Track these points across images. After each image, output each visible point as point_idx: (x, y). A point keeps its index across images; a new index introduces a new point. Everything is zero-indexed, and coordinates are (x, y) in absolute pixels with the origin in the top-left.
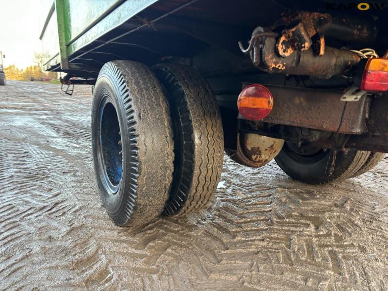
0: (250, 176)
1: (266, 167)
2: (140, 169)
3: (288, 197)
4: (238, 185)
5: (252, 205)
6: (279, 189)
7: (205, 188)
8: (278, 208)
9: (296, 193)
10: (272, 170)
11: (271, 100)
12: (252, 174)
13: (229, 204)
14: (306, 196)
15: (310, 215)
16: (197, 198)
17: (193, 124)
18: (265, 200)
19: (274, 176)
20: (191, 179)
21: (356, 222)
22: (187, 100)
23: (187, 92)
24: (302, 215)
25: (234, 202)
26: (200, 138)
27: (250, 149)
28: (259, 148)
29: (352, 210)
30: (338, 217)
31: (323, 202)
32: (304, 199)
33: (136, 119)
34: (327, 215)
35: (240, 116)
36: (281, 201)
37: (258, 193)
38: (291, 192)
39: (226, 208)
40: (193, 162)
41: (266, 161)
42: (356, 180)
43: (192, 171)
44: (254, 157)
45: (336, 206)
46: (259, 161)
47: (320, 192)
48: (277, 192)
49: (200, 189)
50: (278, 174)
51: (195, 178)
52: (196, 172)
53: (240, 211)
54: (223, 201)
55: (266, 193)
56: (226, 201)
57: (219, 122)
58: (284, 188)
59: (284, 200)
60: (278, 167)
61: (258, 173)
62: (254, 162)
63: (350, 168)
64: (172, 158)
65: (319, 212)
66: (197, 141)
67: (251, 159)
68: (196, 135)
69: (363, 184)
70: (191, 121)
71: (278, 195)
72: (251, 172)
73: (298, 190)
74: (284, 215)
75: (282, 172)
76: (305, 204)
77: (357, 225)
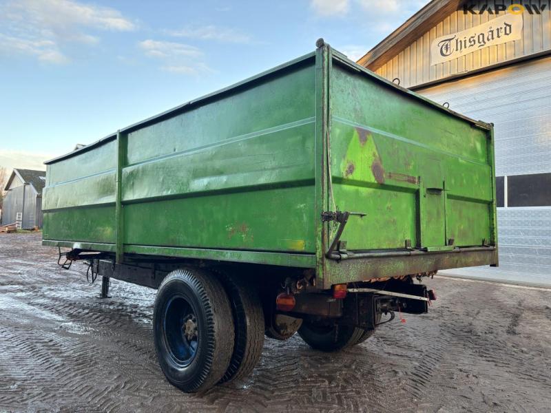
0: (277, 349)
1: (290, 340)
2: (215, 345)
3: (309, 363)
4: (268, 357)
5: (282, 371)
6: (303, 358)
7: (253, 357)
8: (302, 372)
9: (316, 360)
10: (296, 341)
11: (294, 300)
12: (280, 346)
13: (264, 373)
14: (323, 361)
15: (326, 374)
16: (247, 365)
17: (246, 312)
18: (292, 367)
19: (298, 347)
20: (244, 351)
21: (358, 376)
22: (240, 295)
23: (240, 290)
24: (320, 376)
25: (267, 370)
26: (250, 321)
27: (278, 325)
28: (285, 324)
29: (356, 368)
30: (346, 374)
31: (336, 365)
32: (321, 363)
33: (212, 312)
34: (338, 373)
35: (277, 308)
36: (304, 367)
37: (286, 362)
38: (312, 359)
39: (262, 375)
40: (246, 338)
41: (292, 334)
42: (363, 345)
43: (245, 345)
44: (282, 331)
45: (345, 366)
46: (286, 334)
47: (334, 358)
48: (301, 360)
49: (250, 357)
50: (301, 345)
51: (247, 350)
52: (248, 345)
53: (274, 377)
54: (258, 370)
55: (292, 362)
56: (262, 370)
57: (261, 310)
58: (306, 356)
59: (306, 366)
60: (300, 338)
61: (284, 345)
62: (283, 335)
63: (354, 335)
64: (233, 336)
65: (333, 372)
66: (248, 324)
67: (279, 332)
68: (248, 320)
69: (368, 348)
70: (244, 310)
71: (301, 363)
72: (278, 345)
73: (318, 357)
74: (306, 376)
75: (304, 343)
76: (322, 368)
77: (357, 378)
